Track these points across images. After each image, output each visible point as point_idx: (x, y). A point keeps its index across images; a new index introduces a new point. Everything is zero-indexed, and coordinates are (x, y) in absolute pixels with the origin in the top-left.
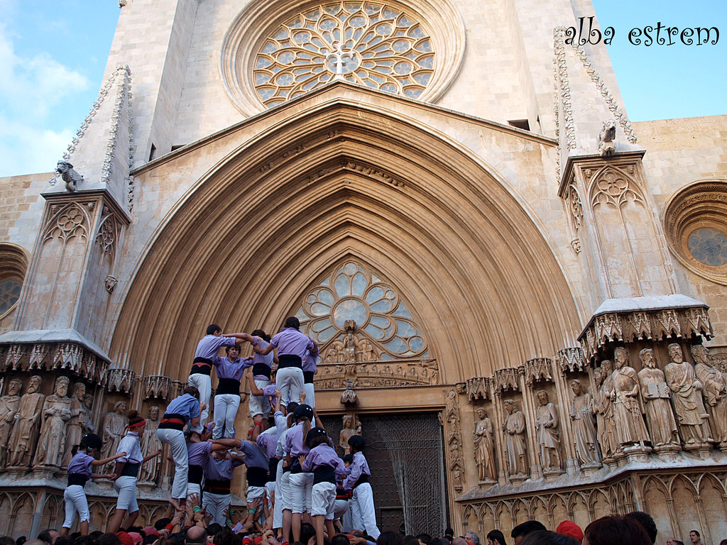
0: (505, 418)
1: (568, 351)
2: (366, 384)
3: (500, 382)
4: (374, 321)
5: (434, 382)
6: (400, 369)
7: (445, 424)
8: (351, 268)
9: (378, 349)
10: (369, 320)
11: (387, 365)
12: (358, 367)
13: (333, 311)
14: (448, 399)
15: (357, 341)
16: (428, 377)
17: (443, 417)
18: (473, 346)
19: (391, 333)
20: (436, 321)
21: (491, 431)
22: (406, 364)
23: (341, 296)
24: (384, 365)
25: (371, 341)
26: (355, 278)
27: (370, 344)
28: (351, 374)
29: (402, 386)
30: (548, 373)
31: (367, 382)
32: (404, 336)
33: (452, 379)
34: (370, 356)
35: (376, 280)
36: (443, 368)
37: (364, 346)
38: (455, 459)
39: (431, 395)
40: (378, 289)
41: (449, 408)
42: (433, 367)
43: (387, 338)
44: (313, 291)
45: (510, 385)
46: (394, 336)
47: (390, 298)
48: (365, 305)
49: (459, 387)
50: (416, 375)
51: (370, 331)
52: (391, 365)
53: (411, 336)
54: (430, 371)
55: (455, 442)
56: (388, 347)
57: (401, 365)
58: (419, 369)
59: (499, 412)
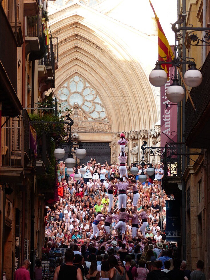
0: (132, 147)
1: (152, 130)
2: (82, 130)
3: (131, 136)
4: (86, 103)
5: (108, 131)
6: (95, 125)
7: (111, 148)
8: (77, 78)
9: (87, 116)
10: (84, 103)
11: (90, 123)
12: (79, 123)
13: (69, 97)
14: (113, 138)
15: (78, 112)
16: (106, 129)
17: (111, 145)
18: (124, 119)
19: (92, 109)
20: (111, 106)
21: (127, 152)
22: (98, 123)
23: (72, 91)
24: (89, 123)
25: (84, 112)
26: (79, 83)
27: (84, 114)
28: (76, 126)
29: (96, 132)
30: (146, 135)
31: (82, 129)
32: (98, 111)
33: (115, 130)
34: (84, 119)
35: (87, 85)
36: (112, 126)
37: (81, 114)
38: (114, 161)
39: (107, 136)
40: (88, 89)
41: (113, 142)
42: (109, 125)
43: (91, 111)
44: (60, 88)
45: (134, 137)
46: (94, 110)
47: (93, 94)
48: (82, 96)
49: (118, 134)
50: (102, 128)
51: (84, 108)
52: (92, 123)
53: (101, 111)
54: (107, 126)
55: (114, 154)
56: (91, 115)
57: (96, 123)
58: (103, 125)
59: (131, 145)
